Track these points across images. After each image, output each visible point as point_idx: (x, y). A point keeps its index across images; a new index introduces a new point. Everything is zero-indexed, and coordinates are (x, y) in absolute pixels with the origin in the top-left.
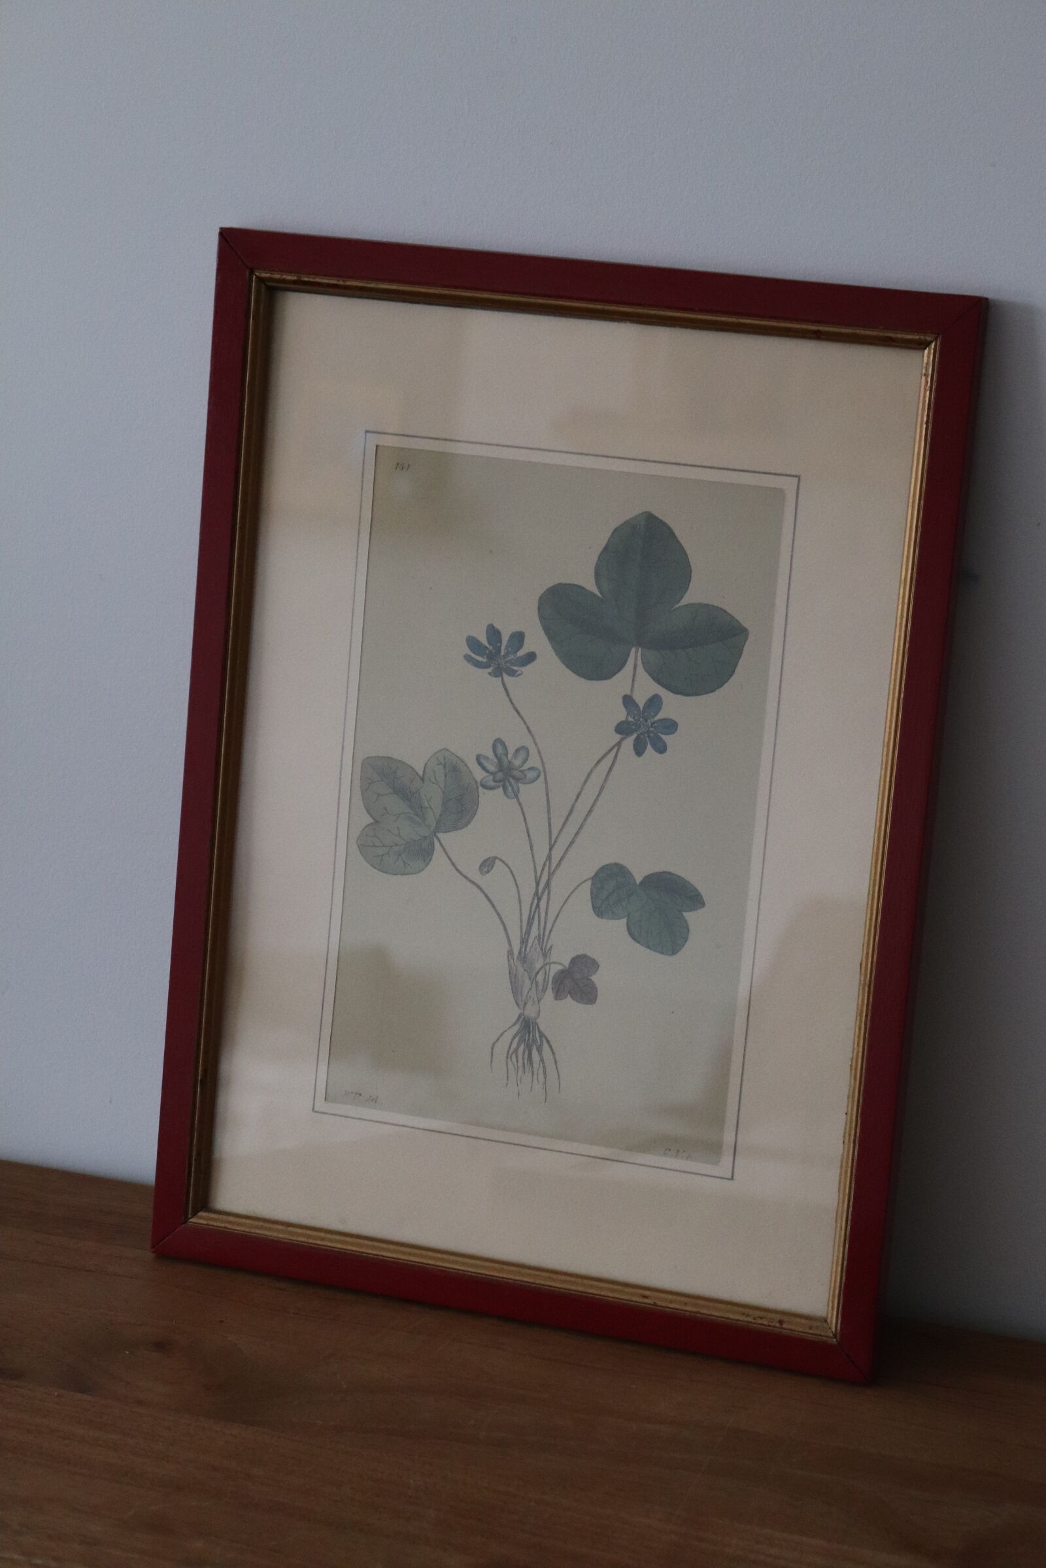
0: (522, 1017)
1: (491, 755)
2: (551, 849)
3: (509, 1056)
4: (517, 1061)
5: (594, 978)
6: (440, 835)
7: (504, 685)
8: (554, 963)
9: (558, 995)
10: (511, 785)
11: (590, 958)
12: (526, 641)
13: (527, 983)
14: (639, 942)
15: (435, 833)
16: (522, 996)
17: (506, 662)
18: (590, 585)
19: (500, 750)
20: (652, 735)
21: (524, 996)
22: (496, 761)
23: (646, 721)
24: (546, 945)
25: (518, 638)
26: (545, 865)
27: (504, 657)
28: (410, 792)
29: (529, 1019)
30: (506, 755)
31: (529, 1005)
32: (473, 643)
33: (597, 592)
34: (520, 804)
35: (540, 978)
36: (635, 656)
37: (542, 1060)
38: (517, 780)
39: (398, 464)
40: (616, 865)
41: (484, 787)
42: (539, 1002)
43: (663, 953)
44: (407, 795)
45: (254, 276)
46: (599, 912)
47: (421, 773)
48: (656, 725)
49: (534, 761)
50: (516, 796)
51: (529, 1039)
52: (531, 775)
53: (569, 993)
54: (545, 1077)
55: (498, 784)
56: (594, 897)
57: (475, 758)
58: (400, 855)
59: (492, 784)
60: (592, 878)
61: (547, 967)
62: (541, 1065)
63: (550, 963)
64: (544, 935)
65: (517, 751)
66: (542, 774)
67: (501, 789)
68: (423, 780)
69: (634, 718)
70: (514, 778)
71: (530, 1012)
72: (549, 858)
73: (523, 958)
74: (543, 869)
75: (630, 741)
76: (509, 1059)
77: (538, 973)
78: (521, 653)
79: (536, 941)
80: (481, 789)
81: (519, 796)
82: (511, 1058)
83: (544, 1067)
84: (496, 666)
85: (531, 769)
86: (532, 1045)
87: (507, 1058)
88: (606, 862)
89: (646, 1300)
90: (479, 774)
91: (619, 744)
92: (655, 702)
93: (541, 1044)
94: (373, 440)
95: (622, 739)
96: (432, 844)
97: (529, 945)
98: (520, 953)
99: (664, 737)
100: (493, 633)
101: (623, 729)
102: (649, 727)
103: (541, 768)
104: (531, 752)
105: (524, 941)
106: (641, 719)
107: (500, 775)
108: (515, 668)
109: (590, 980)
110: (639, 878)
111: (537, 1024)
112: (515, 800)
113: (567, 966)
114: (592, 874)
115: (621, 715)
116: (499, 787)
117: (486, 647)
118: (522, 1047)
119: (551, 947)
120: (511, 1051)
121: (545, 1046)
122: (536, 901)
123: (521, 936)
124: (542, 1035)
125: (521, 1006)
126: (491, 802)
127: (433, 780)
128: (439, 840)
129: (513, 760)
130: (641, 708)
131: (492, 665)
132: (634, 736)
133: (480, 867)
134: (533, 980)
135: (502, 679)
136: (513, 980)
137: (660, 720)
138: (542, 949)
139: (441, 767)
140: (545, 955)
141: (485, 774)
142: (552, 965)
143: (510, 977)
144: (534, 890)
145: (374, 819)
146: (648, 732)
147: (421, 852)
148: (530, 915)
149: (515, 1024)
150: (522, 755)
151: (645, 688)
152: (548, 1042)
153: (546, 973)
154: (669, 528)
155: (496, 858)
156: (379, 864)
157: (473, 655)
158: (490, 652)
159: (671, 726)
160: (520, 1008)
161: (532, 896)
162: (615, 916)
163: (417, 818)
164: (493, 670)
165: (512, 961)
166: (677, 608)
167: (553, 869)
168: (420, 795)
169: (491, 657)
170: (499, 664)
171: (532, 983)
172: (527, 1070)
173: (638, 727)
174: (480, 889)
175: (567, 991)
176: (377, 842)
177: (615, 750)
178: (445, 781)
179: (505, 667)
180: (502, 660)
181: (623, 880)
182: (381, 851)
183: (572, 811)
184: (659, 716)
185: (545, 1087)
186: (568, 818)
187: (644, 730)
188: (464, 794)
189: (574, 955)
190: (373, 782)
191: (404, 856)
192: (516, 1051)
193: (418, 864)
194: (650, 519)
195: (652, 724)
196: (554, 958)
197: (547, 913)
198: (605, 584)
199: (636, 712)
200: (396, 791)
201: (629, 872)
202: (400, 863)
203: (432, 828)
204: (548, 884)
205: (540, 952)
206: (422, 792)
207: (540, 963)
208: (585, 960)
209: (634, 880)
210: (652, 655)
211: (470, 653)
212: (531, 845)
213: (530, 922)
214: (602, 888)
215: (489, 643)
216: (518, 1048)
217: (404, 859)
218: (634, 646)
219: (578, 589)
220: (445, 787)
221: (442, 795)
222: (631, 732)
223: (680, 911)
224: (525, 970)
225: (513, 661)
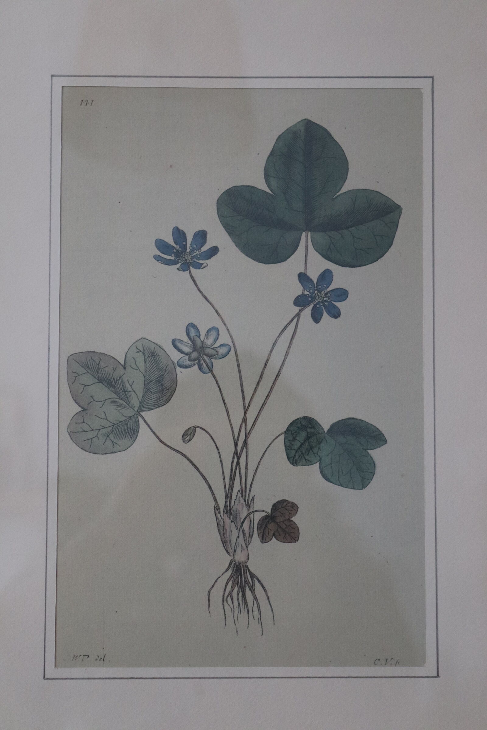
0: (234, 563)
1: (185, 339)
2: (245, 413)
3: (225, 599)
4: (233, 603)
5: (295, 519)
6: (143, 414)
7: (192, 277)
8: (257, 511)
9: (264, 539)
10: (205, 361)
11: (289, 502)
12: (208, 237)
13: (235, 533)
14: (332, 482)
15: (138, 413)
16: (231, 545)
17: (193, 257)
18: (262, 185)
19: (193, 333)
20: (326, 304)
21: (233, 545)
22: (190, 342)
23: (321, 293)
24: (249, 497)
25: (202, 236)
26: (241, 426)
27: (190, 253)
28: (114, 379)
29: (239, 564)
30: (199, 336)
31: (239, 549)
32: (161, 245)
33: (267, 190)
34: (214, 377)
35: (246, 526)
36: (305, 238)
37: (255, 598)
38: (211, 356)
39: (82, 101)
40: (305, 418)
41: (181, 366)
42: (247, 547)
43: (354, 489)
46: (294, 461)
47: (122, 363)
48: (329, 295)
49: (224, 338)
50: (211, 371)
51: (241, 581)
53: (274, 535)
54: (260, 613)
55: (193, 362)
56: (288, 448)
57: (171, 343)
58: (108, 436)
59: (189, 363)
60: (285, 433)
61: (252, 516)
62: (255, 602)
63: (254, 512)
64: (246, 488)
65: (209, 331)
66: (233, 349)
67: (196, 367)
68: (124, 367)
69: (309, 291)
70: (207, 355)
71: (240, 557)
72: (245, 420)
73: (229, 510)
74: (240, 430)
75: (308, 311)
76: (225, 602)
77: (243, 522)
78: (205, 248)
79: (239, 495)
80: (178, 369)
81: (213, 370)
82: (227, 601)
83: (258, 604)
84: (183, 262)
85: (221, 345)
86: (245, 586)
87: (223, 600)
88: (296, 416)
90: (175, 356)
91: (298, 315)
93: (253, 585)
94: (59, 83)
95: (300, 311)
96: (137, 423)
97: (234, 497)
98: (226, 506)
99: (336, 304)
100: (179, 234)
101: (300, 302)
102: (324, 298)
103: (230, 342)
104: (221, 332)
105: (228, 496)
106: (316, 292)
107: (195, 355)
108: (201, 262)
109: (292, 521)
110: (326, 427)
111: (247, 567)
112: (210, 374)
113: (270, 512)
114: (285, 430)
115: (298, 290)
116: (195, 365)
117: (173, 247)
118: (236, 589)
119: (254, 497)
120: (226, 594)
121: (257, 586)
122: (236, 460)
123: (225, 491)
124: (253, 576)
125: (232, 554)
126: (188, 379)
127: (135, 367)
128: (143, 418)
129: (205, 340)
130: (315, 282)
131: (180, 261)
132: (311, 306)
133: (183, 436)
134: (240, 529)
135: (190, 272)
136: (222, 531)
137: (332, 290)
138: (245, 501)
139: (141, 354)
140: (248, 506)
141: (182, 355)
142: (256, 513)
143: (219, 530)
144: (233, 450)
145: (82, 408)
146: (323, 302)
147: (128, 431)
148: (231, 472)
149: (227, 570)
150: (213, 334)
151: (317, 265)
152: (259, 581)
153: (251, 521)
154: (325, 130)
155: (196, 427)
156: (90, 447)
157: (163, 255)
158: (177, 250)
159: (342, 294)
160: (230, 556)
161: (232, 455)
162: (309, 463)
163: (122, 402)
164: (181, 265)
165: (219, 515)
166: (339, 196)
167: (249, 428)
168: (122, 381)
169: (178, 254)
170: (186, 260)
171: (239, 532)
172: (242, 610)
173: (314, 298)
174: (184, 456)
175: (271, 534)
176: (86, 427)
177: (295, 320)
178: (145, 366)
179: (191, 261)
180: (189, 256)
181: (312, 430)
182: (90, 435)
183: (261, 377)
184: (331, 288)
185: (260, 622)
186: (258, 383)
187: (319, 300)
188: (163, 375)
189: (275, 501)
190: (79, 375)
191: (111, 437)
192: (231, 594)
193: (125, 442)
194: (309, 125)
195: (326, 294)
196: (257, 505)
197: (246, 468)
198: (273, 182)
199: (310, 286)
200: (100, 381)
201: (317, 423)
202: (109, 443)
203: (136, 409)
204: (245, 443)
205: (244, 503)
206: (125, 379)
207: (245, 513)
208: (285, 504)
209: (322, 428)
210: (321, 237)
211: (159, 253)
212: (227, 411)
213: (232, 479)
214: (294, 439)
215: (176, 243)
216: (232, 591)
217: (112, 439)
218: (304, 231)
219: (251, 189)
220: (146, 371)
221: (143, 378)
222: (309, 304)
223: (366, 450)
224: (232, 521)
225: (199, 256)
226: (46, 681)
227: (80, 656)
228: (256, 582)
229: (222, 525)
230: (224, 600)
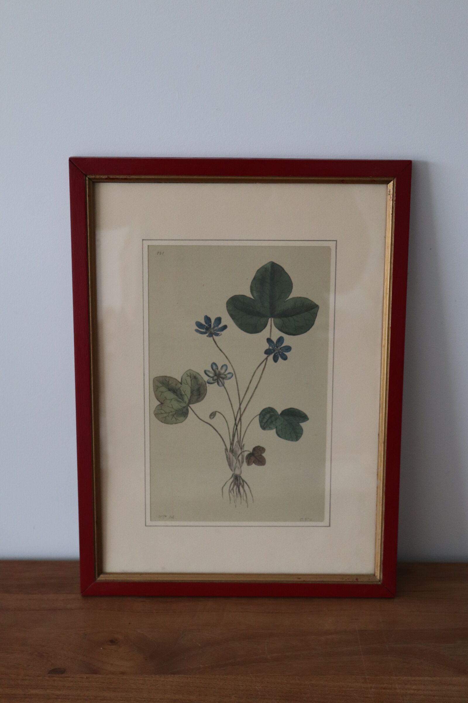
0: (234, 475)
1: (211, 370)
2: (240, 405)
4: (234, 493)
5: (264, 455)
6: (191, 405)
7: (214, 340)
8: (246, 451)
9: (249, 464)
10: (220, 381)
11: (261, 447)
12: (222, 320)
13: (235, 461)
14: (282, 438)
15: (188, 405)
17: (214, 330)
18: (249, 294)
19: (214, 367)
20: (280, 353)
21: (234, 466)
22: (213, 372)
23: (278, 348)
24: (241, 445)
25: (219, 320)
26: (238, 412)
27: (213, 328)
28: (176, 389)
29: (237, 475)
30: (218, 369)
31: (237, 469)
32: (199, 324)
33: (252, 297)
34: (225, 388)
35: (240, 458)
36: (270, 321)
37: (244, 491)
38: (223, 378)
39: (158, 252)
40: (269, 408)
41: (209, 383)
42: (241, 467)
43: (292, 441)
44: (174, 391)
45: (87, 178)
46: (264, 428)
47: (180, 380)
48: (282, 349)
49: (230, 370)
50: (223, 385)
51: (238, 483)
52: (229, 376)
53: (254, 462)
54: (247, 498)
55: (214, 381)
56: (261, 422)
57: (204, 372)
58: (173, 416)
59: (212, 381)
60: (259, 415)
61: (243, 453)
62: (244, 493)
63: (244, 451)
64: (240, 440)
65: (222, 367)
66: (234, 376)
67: (216, 383)
68: (181, 384)
69: (272, 347)
70: (222, 378)
71: (237, 472)
72: (240, 409)
74: (237, 414)
75: (271, 357)
77: (239, 456)
78: (220, 326)
79: (237, 443)
80: (207, 385)
81: (225, 385)
82: (231, 492)
83: (246, 494)
84: (209, 333)
85: (229, 373)
86: (239, 486)
88: (264, 407)
89: (300, 580)
90: (206, 378)
91: (266, 359)
92: (281, 340)
94: (146, 244)
95: (268, 357)
96: (188, 410)
97: (234, 444)
98: (230, 449)
99: (285, 353)
100: (207, 319)
101: (268, 352)
102: (279, 350)
103: (233, 372)
104: (228, 367)
105: (232, 444)
106: (275, 347)
107: (215, 378)
108: (218, 332)
109: (262, 456)
111: (241, 477)
112: (223, 387)
113: (252, 452)
114: (259, 413)
115: (267, 346)
116: (215, 382)
117: (204, 325)
118: (235, 487)
119: (244, 445)
120: (231, 489)
121: (246, 486)
122: (235, 427)
123: (230, 442)
124: (243, 481)
126: (212, 389)
127: (186, 383)
128: (190, 407)
129: (221, 371)
130: (275, 343)
131: (208, 332)
133: (210, 416)
134: (237, 459)
135: (213, 338)
136: (229, 460)
137: (283, 347)
138: (240, 446)
139: (189, 377)
140: (241, 449)
141: (209, 378)
142: (245, 452)
143: (227, 460)
144: (234, 422)
145: (161, 402)
146: (279, 352)
147: (183, 413)
148: (233, 433)
149: (231, 478)
150: (224, 368)
151: (276, 334)
153: (242, 455)
154: (281, 267)
155: (216, 412)
156: (165, 421)
157: (199, 329)
158: (207, 327)
159: (288, 349)
160: (233, 471)
161: (234, 425)
162: (271, 429)
163: (180, 400)
164: (208, 334)
165: (227, 453)
166: (288, 300)
167: (242, 413)
168: (180, 390)
169: (207, 329)
170: (211, 332)
171: (237, 460)
172: (238, 496)
173: (274, 351)
174: (210, 425)
175: (252, 461)
176: (163, 412)
177: (265, 361)
178: (191, 383)
179: (213, 332)
180: (212, 330)
181: (273, 414)
182: (165, 415)
183: (248, 388)
184: (283, 345)
185: (247, 501)
186: (246, 391)
187: (277, 352)
188: (200, 387)
189: (254, 446)
190: (159, 387)
191: (175, 416)
192: (233, 489)
193: (182, 418)
194: (273, 264)
195: (280, 349)
196: (245, 449)
197: (241, 431)
198: (255, 294)
199: (273, 345)
200: (170, 390)
201: (275, 410)
202: (174, 419)
203: (187, 403)
204: (240, 419)
205: (239, 447)
206: (181, 389)
207: (240, 452)
208: (259, 448)
209: (278, 413)
210: (278, 320)
211: (197, 328)
212: (231, 404)
213: (234, 436)
214: (264, 418)
215: (206, 323)
216: (233, 487)
217: (176, 417)
218: (270, 317)
219: (243, 297)
220: (191, 385)
221: (190, 388)
222: (272, 353)
223: (298, 423)
224: (233, 456)
225: (217, 330)
226: (146, 527)
227: (162, 516)
228: (245, 484)
229: (229, 457)
230: (230, 492)
